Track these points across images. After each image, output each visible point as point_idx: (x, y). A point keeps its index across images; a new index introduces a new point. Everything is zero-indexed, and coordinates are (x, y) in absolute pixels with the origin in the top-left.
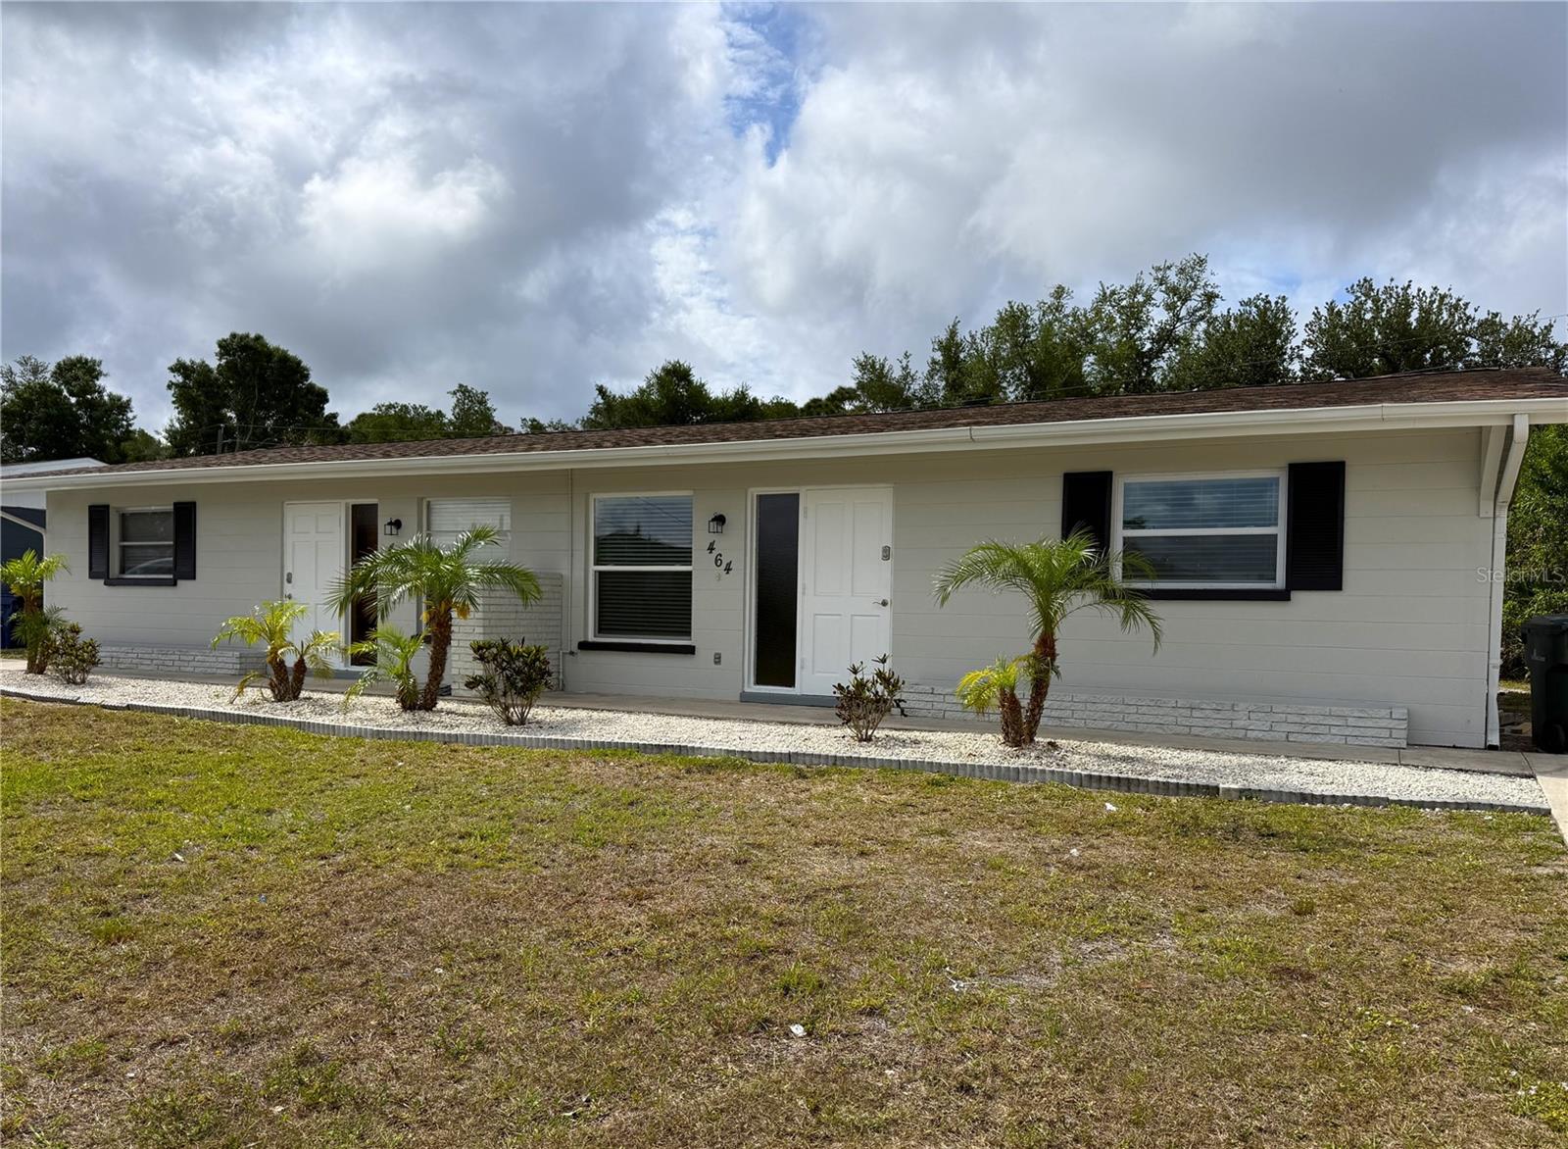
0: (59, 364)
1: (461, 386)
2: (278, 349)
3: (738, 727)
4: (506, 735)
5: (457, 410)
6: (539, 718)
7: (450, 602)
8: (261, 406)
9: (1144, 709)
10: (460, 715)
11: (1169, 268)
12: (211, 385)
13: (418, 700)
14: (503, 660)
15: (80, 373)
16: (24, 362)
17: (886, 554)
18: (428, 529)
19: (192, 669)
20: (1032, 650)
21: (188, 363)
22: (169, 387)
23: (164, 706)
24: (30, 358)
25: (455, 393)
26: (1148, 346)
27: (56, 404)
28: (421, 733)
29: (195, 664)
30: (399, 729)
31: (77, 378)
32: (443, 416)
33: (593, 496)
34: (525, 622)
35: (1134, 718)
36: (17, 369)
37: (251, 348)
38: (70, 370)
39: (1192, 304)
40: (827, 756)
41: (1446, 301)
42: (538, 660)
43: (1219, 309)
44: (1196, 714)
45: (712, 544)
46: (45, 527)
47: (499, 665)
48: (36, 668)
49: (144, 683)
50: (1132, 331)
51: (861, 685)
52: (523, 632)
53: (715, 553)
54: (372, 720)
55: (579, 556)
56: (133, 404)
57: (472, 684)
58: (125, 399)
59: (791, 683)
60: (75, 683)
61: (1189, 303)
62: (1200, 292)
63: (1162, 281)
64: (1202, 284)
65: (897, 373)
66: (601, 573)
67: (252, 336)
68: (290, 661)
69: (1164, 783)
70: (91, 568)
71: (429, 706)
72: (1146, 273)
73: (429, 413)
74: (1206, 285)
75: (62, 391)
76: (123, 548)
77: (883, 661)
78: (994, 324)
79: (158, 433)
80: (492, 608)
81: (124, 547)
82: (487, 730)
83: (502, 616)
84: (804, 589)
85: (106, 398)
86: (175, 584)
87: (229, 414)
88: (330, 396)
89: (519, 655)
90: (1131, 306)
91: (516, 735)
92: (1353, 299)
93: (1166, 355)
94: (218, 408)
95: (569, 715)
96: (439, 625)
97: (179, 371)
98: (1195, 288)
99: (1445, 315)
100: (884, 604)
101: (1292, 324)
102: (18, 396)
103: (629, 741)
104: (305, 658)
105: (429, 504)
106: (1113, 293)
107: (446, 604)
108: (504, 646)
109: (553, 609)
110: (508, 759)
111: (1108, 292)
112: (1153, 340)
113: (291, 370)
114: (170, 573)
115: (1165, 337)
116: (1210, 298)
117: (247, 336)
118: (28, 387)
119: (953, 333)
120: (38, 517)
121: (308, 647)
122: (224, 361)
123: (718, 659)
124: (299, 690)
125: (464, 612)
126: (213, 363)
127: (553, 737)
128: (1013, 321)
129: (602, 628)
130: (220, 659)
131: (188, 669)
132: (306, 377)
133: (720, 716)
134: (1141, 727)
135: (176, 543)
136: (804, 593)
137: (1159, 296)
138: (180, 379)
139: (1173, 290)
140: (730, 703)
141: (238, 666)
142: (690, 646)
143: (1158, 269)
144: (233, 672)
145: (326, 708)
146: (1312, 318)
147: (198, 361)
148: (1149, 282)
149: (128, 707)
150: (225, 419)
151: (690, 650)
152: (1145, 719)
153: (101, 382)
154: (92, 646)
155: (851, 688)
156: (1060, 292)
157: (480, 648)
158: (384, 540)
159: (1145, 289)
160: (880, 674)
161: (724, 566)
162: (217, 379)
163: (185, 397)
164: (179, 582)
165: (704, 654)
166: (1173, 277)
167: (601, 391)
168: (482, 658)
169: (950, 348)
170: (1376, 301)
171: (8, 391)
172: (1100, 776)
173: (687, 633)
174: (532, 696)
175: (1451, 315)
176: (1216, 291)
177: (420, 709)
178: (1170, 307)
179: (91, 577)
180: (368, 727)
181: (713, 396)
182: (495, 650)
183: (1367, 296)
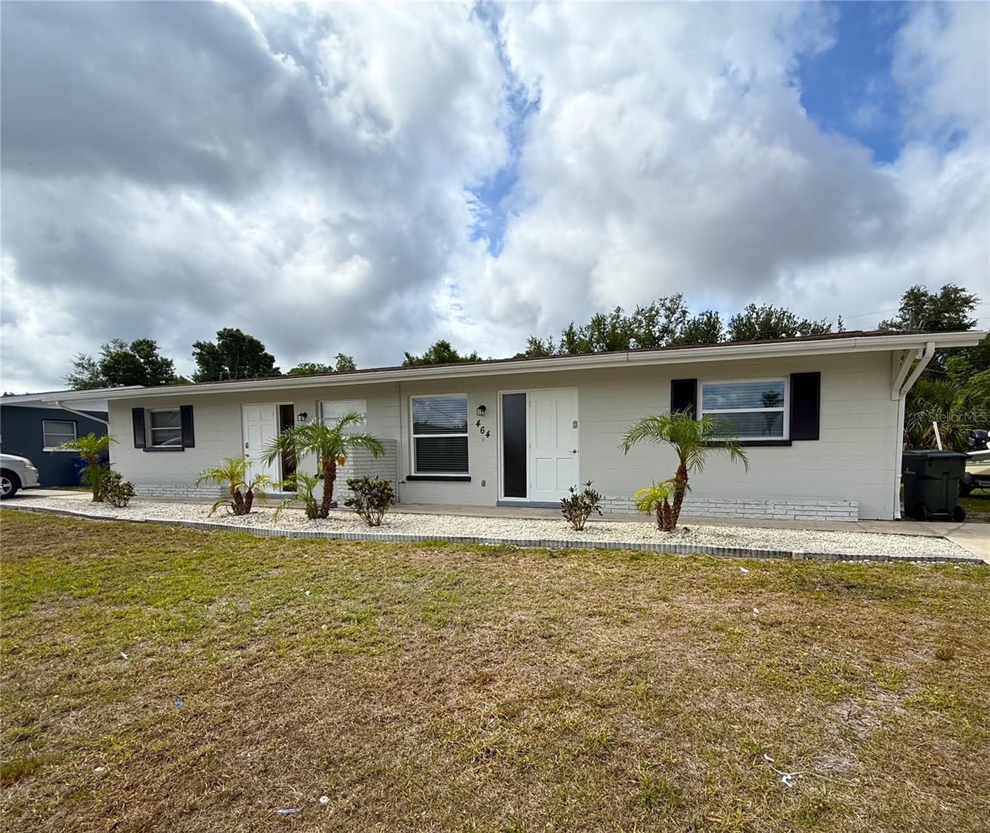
0: (133, 343)
1: (340, 354)
2: (248, 336)
3: (502, 522)
4: (369, 533)
5: (338, 366)
6: (388, 521)
7: (334, 457)
8: (241, 364)
9: (719, 505)
10: (342, 520)
11: (666, 299)
12: (215, 354)
13: (318, 512)
14: (366, 489)
15: (145, 347)
16: (115, 342)
17: (575, 425)
18: (322, 417)
19: (194, 496)
20: (675, 476)
21: (203, 343)
22: (193, 355)
23: (168, 520)
24: (118, 340)
25: (337, 358)
26: (658, 334)
27: (132, 362)
28: (319, 533)
29: (196, 493)
30: (306, 531)
31: (143, 350)
32: (332, 369)
33: (411, 397)
34: (377, 466)
35: (714, 510)
36: (111, 345)
37: (234, 335)
38: (140, 346)
39: (676, 316)
40: (563, 542)
41: (786, 314)
42: (386, 488)
43: (689, 317)
44: (746, 506)
45: (479, 421)
46: (108, 421)
47: (364, 492)
48: (98, 499)
49: (163, 505)
50: (651, 328)
51: (575, 498)
52: (377, 473)
53: (480, 426)
54: (291, 525)
55: (405, 430)
56: (174, 362)
57: (349, 503)
58: (169, 360)
59: (525, 496)
60: (120, 507)
61: (675, 315)
62: (680, 310)
63: (663, 306)
64: (680, 306)
65: (546, 346)
66: (418, 439)
67: (235, 330)
68: (244, 491)
69: (761, 551)
70: (135, 442)
71: (324, 515)
72: (656, 302)
73: (325, 368)
74: (682, 307)
75: (135, 356)
76: (154, 432)
77: (589, 484)
78: (590, 324)
79: (189, 377)
80: (358, 459)
81: (154, 430)
82: (358, 531)
83: (363, 463)
84: (530, 445)
85: (160, 360)
86: (183, 450)
87: (226, 368)
88: (275, 359)
89: (375, 486)
90: (650, 316)
91: (375, 534)
92: (747, 313)
93: (665, 339)
94: (220, 365)
95: (405, 518)
96: (328, 470)
97: (198, 347)
98: (677, 308)
99: (785, 320)
100: (575, 452)
101: (721, 324)
102: (112, 358)
103: (442, 536)
104: (252, 490)
105: (321, 403)
106: (642, 310)
107: (332, 458)
108: (367, 481)
109: (392, 459)
110: (372, 550)
111: (640, 310)
112: (660, 332)
113: (256, 346)
114: (180, 444)
115: (666, 330)
116: (684, 313)
117: (232, 330)
118: (117, 354)
119: (571, 328)
120: (104, 416)
121: (253, 484)
122: (221, 342)
123: (484, 484)
124: (249, 508)
125: (342, 462)
126: (216, 343)
127: (397, 534)
128: (599, 322)
129: (418, 469)
130: (210, 490)
131: (192, 496)
132: (263, 350)
133: (490, 516)
134: (717, 515)
135: (182, 428)
136: (530, 447)
137: (662, 312)
138: (199, 351)
139: (669, 309)
140: (491, 507)
141: (220, 494)
142: (468, 477)
143: (661, 300)
144: (217, 497)
145: (265, 518)
146: (731, 321)
147: (207, 342)
148: (657, 305)
149: (146, 521)
150: (223, 370)
151: (468, 479)
152: (720, 510)
153: (156, 352)
154: (129, 486)
155: (570, 500)
156: (619, 309)
157: (352, 483)
158: (298, 423)
159: (656, 308)
160: (587, 492)
161: (486, 433)
162: (218, 351)
163: (202, 360)
164: (186, 449)
165: (476, 481)
166: (668, 304)
167: (407, 355)
168: (353, 489)
169: (570, 334)
170: (757, 313)
171: (107, 356)
172: (724, 549)
173: (467, 470)
174: (384, 509)
175: (788, 321)
176: (687, 310)
177: (319, 518)
178: (667, 317)
179: (135, 447)
180: (289, 530)
181: (460, 357)
182: (360, 484)
183: (753, 311)
